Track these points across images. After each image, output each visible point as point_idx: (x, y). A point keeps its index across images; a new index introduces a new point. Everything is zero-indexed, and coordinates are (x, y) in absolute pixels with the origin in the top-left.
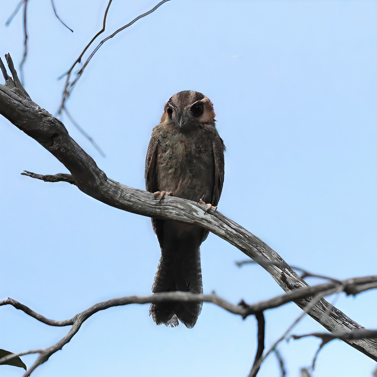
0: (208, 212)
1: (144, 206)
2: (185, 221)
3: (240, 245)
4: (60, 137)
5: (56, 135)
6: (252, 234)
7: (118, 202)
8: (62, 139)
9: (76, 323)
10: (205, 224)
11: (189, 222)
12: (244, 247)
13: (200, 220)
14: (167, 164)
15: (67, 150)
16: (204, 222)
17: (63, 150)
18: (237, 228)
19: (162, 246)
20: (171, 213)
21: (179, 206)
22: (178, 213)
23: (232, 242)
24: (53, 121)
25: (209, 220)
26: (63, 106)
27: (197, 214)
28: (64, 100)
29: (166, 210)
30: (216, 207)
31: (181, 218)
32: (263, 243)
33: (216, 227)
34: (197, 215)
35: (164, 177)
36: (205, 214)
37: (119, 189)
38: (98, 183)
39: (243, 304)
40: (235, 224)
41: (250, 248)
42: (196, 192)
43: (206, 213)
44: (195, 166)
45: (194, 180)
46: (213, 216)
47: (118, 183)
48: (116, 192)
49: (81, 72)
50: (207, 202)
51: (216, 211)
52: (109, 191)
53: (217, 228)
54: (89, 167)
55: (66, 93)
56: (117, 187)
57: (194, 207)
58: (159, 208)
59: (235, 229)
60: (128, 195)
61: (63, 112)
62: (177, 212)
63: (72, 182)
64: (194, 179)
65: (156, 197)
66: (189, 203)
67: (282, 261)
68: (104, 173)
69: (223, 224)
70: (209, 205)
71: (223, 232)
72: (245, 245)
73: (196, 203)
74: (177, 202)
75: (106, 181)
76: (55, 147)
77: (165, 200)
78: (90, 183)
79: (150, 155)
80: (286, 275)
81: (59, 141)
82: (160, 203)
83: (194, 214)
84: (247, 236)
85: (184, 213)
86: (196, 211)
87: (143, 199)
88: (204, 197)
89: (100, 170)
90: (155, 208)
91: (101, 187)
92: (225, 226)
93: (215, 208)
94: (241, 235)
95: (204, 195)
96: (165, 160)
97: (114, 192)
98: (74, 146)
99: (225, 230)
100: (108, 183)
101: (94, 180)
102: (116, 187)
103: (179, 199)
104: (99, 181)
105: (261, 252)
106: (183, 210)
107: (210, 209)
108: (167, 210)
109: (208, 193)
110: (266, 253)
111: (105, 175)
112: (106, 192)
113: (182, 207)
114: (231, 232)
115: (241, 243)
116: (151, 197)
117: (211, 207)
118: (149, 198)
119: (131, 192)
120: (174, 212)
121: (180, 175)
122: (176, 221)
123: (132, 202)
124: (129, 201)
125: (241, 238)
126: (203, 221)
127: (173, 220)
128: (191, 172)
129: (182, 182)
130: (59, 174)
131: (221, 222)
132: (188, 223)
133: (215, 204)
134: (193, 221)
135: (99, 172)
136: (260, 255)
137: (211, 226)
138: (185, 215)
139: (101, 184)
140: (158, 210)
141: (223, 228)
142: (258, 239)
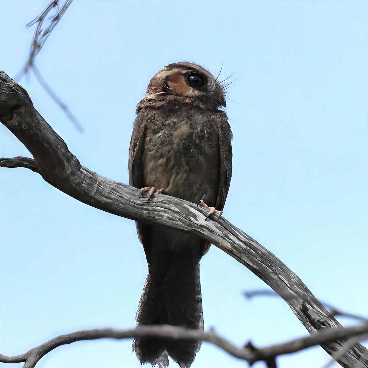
0: (211, 217)
1: (127, 206)
2: (179, 228)
3: (251, 264)
4: (22, 110)
5: (17, 107)
6: (266, 250)
7: (92, 198)
8: (25, 112)
9: (31, 360)
10: (206, 233)
11: (185, 229)
12: (255, 267)
13: (199, 228)
14: (157, 152)
15: (30, 127)
16: (204, 231)
17: (25, 127)
18: (248, 241)
19: (149, 259)
20: (161, 216)
21: (173, 208)
22: (171, 216)
23: (239, 259)
24: (14, 88)
25: (210, 227)
26: (31, 63)
27: (197, 220)
28: (32, 55)
29: (155, 212)
30: (221, 211)
31: (175, 224)
32: (281, 262)
33: (219, 237)
34: (195, 221)
35: (152, 170)
36: (206, 220)
37: (96, 181)
38: (68, 172)
39: (250, 346)
40: (245, 235)
41: (263, 268)
42: (194, 191)
43: (208, 219)
44: (193, 157)
45: (192, 176)
46: (216, 223)
47: (95, 173)
48: (91, 186)
49: (57, 18)
50: (209, 205)
51: (220, 217)
52: (82, 183)
53: (221, 239)
54: (57, 150)
55: (36, 46)
56: (93, 178)
57: (192, 210)
58: (147, 210)
59: (243, 242)
60: (107, 190)
61: (31, 71)
62: (169, 216)
63: (34, 169)
64: (191, 174)
65: (143, 194)
66: (187, 204)
67: (303, 287)
68: (77, 160)
69: (230, 235)
70: (212, 209)
71: (229, 246)
72: (256, 264)
73: (195, 205)
74: (170, 202)
75: (79, 169)
76: (15, 121)
77: (155, 199)
78: (57, 171)
79: (136, 140)
80: (308, 306)
81: (19, 114)
82: (148, 202)
83: (192, 219)
84: (260, 253)
85: (178, 217)
86: (195, 216)
87: (126, 196)
88: (205, 197)
89: (72, 156)
90: (141, 208)
91: (72, 178)
92: (232, 237)
93: (219, 212)
94: (252, 250)
95: (205, 195)
96: (155, 146)
97: (89, 184)
98: (39, 122)
99: (231, 243)
100: (82, 172)
101: (63, 167)
102: (91, 178)
103: (173, 198)
104: (70, 169)
105: (276, 274)
106: (178, 213)
107: (214, 214)
108: (157, 213)
109: (210, 192)
110: (283, 276)
111: (78, 162)
112: (79, 184)
113: (177, 210)
114: (240, 246)
115: (251, 260)
116: (137, 194)
117: (215, 212)
118: (134, 195)
119: (111, 186)
120: (166, 215)
121: (173, 167)
122: (169, 227)
123: (111, 199)
124: (107, 197)
125: (251, 253)
126: (204, 229)
127: (164, 225)
128: (188, 164)
129: (176, 177)
130: (18, 157)
131: (226, 232)
132: (183, 231)
133: (220, 207)
134: (189, 228)
135: (70, 157)
136: (276, 277)
137: (213, 237)
138: (179, 220)
139: (73, 173)
140: (145, 212)
141: (228, 240)
142: (273, 256)
